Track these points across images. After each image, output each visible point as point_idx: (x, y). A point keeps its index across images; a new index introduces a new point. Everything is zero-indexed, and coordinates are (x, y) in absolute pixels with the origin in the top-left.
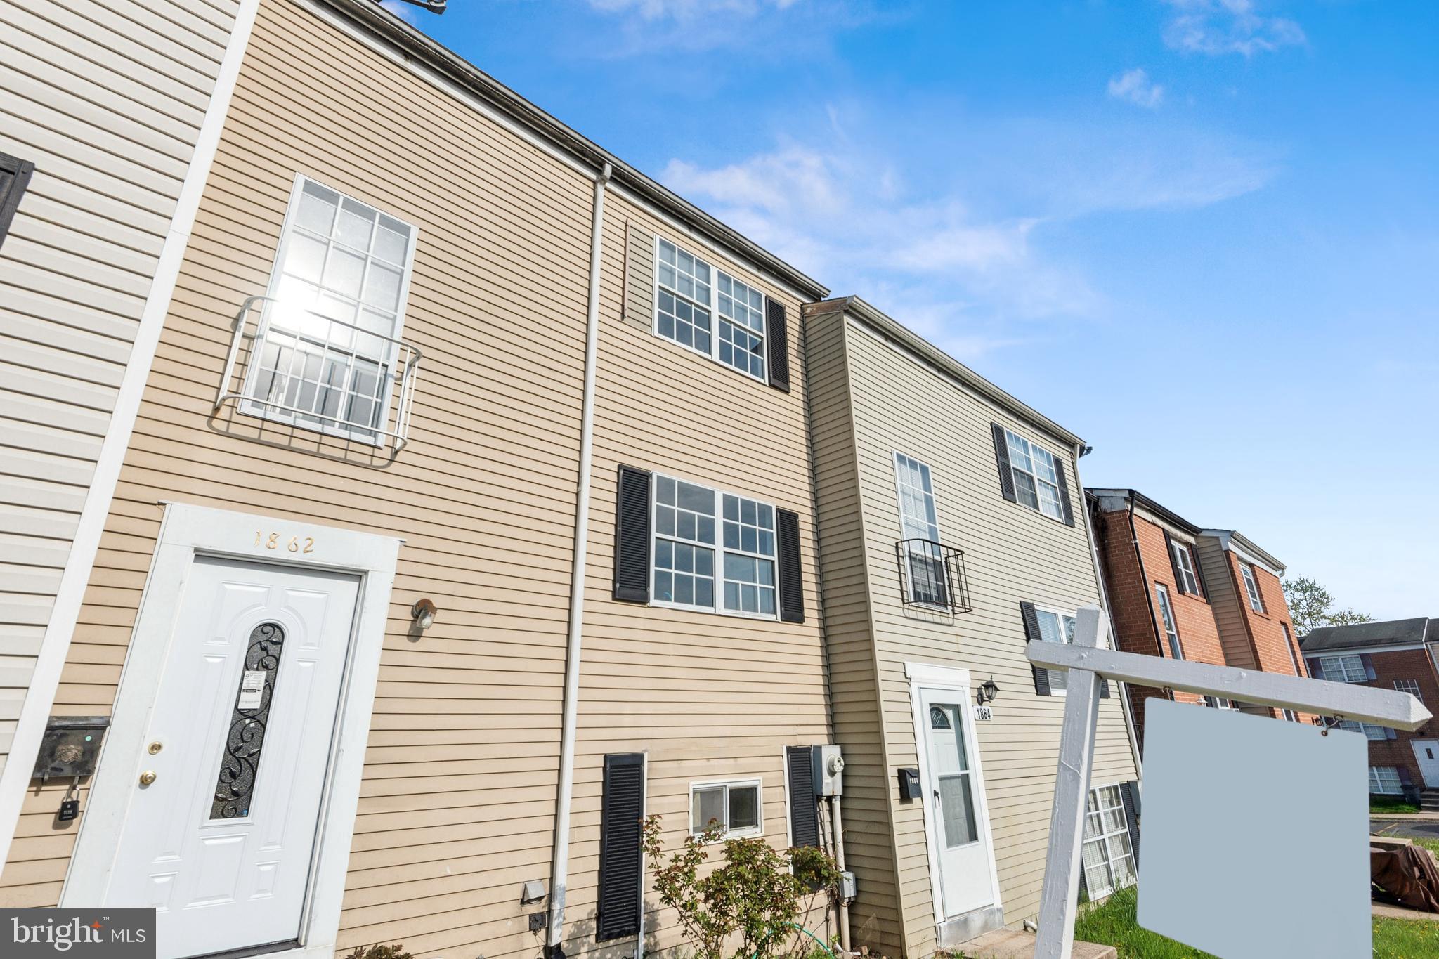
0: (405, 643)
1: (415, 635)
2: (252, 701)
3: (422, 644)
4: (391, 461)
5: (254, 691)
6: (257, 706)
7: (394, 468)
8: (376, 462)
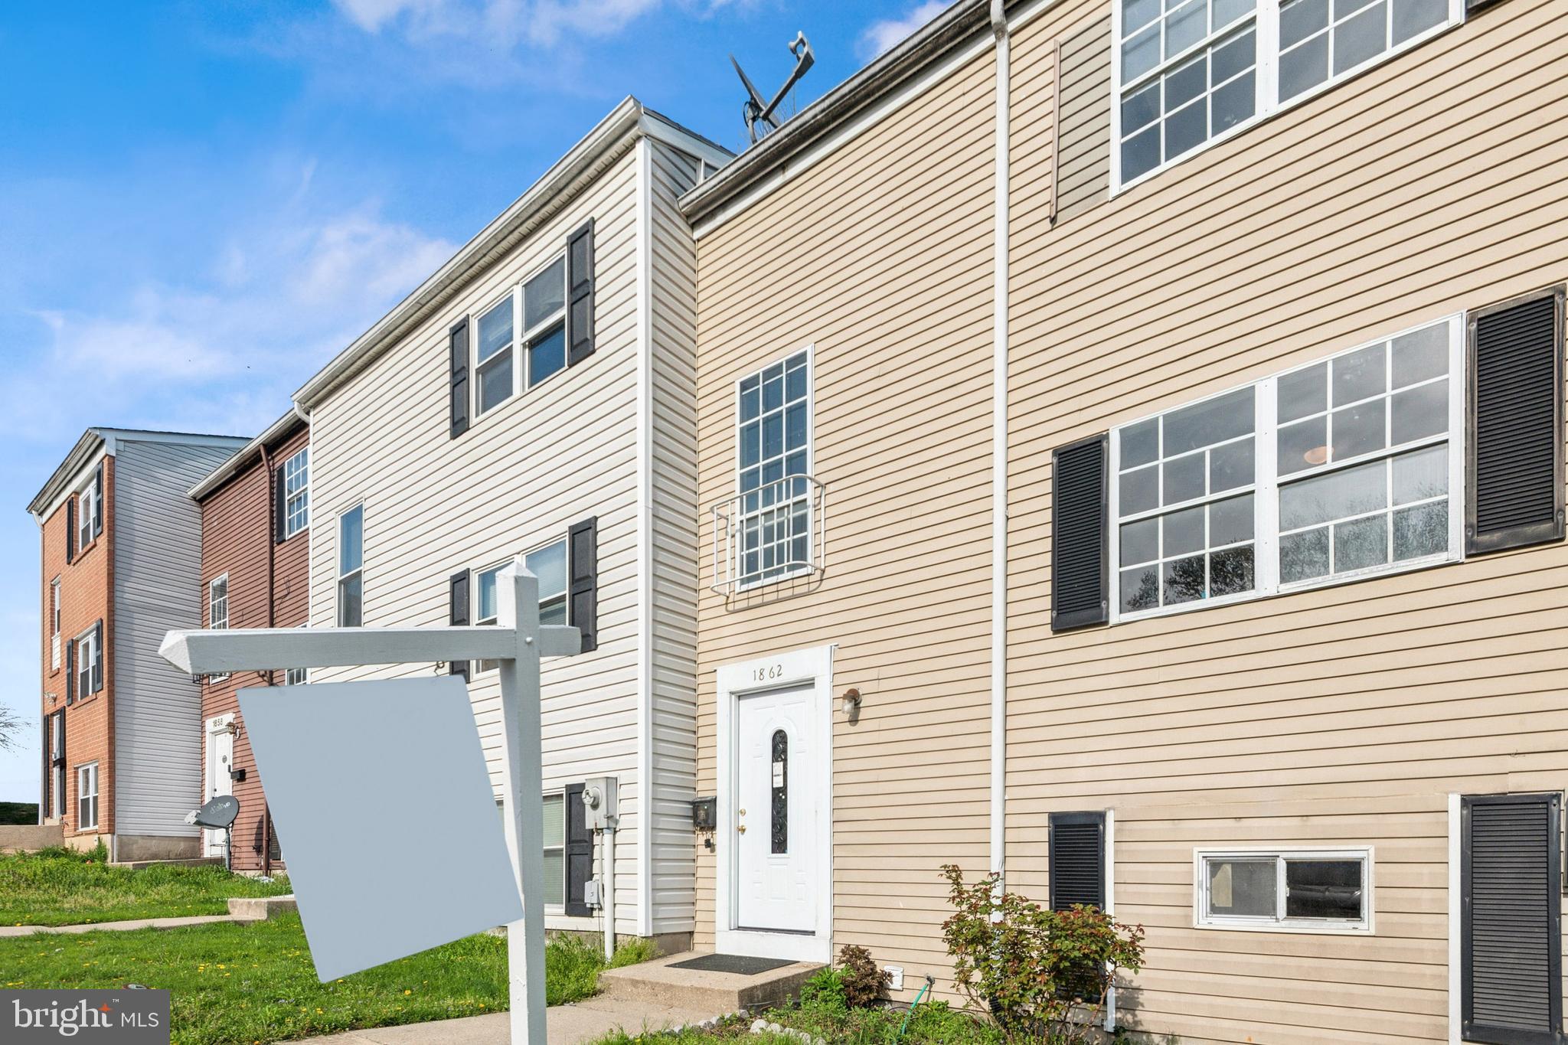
0: (848, 728)
1: (854, 720)
2: (779, 783)
3: (861, 726)
4: (821, 580)
5: (778, 775)
6: (782, 785)
7: (825, 585)
8: (813, 586)
